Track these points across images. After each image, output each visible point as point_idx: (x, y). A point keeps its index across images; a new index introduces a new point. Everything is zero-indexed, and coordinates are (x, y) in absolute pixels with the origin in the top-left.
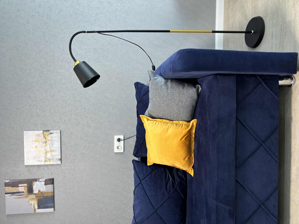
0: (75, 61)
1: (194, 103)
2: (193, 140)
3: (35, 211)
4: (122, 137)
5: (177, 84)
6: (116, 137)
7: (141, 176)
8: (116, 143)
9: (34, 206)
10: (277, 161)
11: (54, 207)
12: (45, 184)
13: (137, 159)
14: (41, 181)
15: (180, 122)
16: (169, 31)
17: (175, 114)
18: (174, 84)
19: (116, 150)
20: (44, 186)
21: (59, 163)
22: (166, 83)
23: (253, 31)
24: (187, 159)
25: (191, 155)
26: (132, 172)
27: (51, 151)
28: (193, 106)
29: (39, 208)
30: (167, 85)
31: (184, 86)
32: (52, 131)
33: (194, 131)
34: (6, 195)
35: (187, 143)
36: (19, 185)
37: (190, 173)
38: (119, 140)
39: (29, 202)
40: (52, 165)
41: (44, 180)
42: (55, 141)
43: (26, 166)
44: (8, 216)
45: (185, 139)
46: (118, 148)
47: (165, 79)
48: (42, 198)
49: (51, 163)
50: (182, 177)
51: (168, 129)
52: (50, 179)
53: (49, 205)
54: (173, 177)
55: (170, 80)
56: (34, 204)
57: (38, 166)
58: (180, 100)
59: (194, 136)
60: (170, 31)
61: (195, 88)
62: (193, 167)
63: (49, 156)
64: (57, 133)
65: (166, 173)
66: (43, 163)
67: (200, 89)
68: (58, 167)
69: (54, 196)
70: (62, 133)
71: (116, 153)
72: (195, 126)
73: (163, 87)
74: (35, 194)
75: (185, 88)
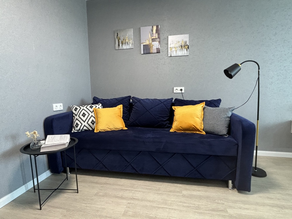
0: (241, 64)
1: (216, 133)
2: (192, 132)
3: (142, 43)
4: (183, 91)
5: (228, 124)
6: (183, 88)
7: (165, 103)
8: (179, 88)
9: (145, 43)
10: (185, 176)
11: (144, 54)
12: (157, 48)
13: (173, 100)
14: (159, 46)
15: (203, 125)
16: (258, 119)
17: (208, 122)
18: (228, 121)
19: (175, 88)
20: (156, 48)
21: (169, 56)
22: (228, 117)
23: (256, 171)
24: (181, 128)
25: (183, 130)
26: (166, 98)
27: (176, 51)
28: (214, 132)
29: (143, 45)
30: (226, 118)
31: (227, 127)
32: (188, 50)
33: (197, 132)
34: (151, 26)
35: (191, 129)
36: (157, 34)
37: (171, 130)
38: (181, 90)
39: (147, 39)
40: (168, 51)
41: (159, 47)
42: (182, 52)
43: (168, 37)
44: (140, 29)
45: (194, 128)
46: (177, 89)
47: (231, 116)
48: (149, 47)
49: (169, 51)
50: (166, 126)
51: (198, 118)
52: (160, 51)
53: (145, 51)
54: (166, 121)
55: (230, 119)
56: (146, 43)
57: (168, 44)
58: (218, 125)
59: (195, 132)
60: (258, 121)
61: (227, 134)
62: (175, 131)
63: (173, 49)
64: (187, 53)
65: (167, 117)
66: (169, 46)
67: (226, 136)
68: (167, 55)
69: (150, 53)
70: (187, 56)
71: (173, 88)
72: (201, 133)
73: (226, 116)
74: (152, 43)
75: (226, 128)
